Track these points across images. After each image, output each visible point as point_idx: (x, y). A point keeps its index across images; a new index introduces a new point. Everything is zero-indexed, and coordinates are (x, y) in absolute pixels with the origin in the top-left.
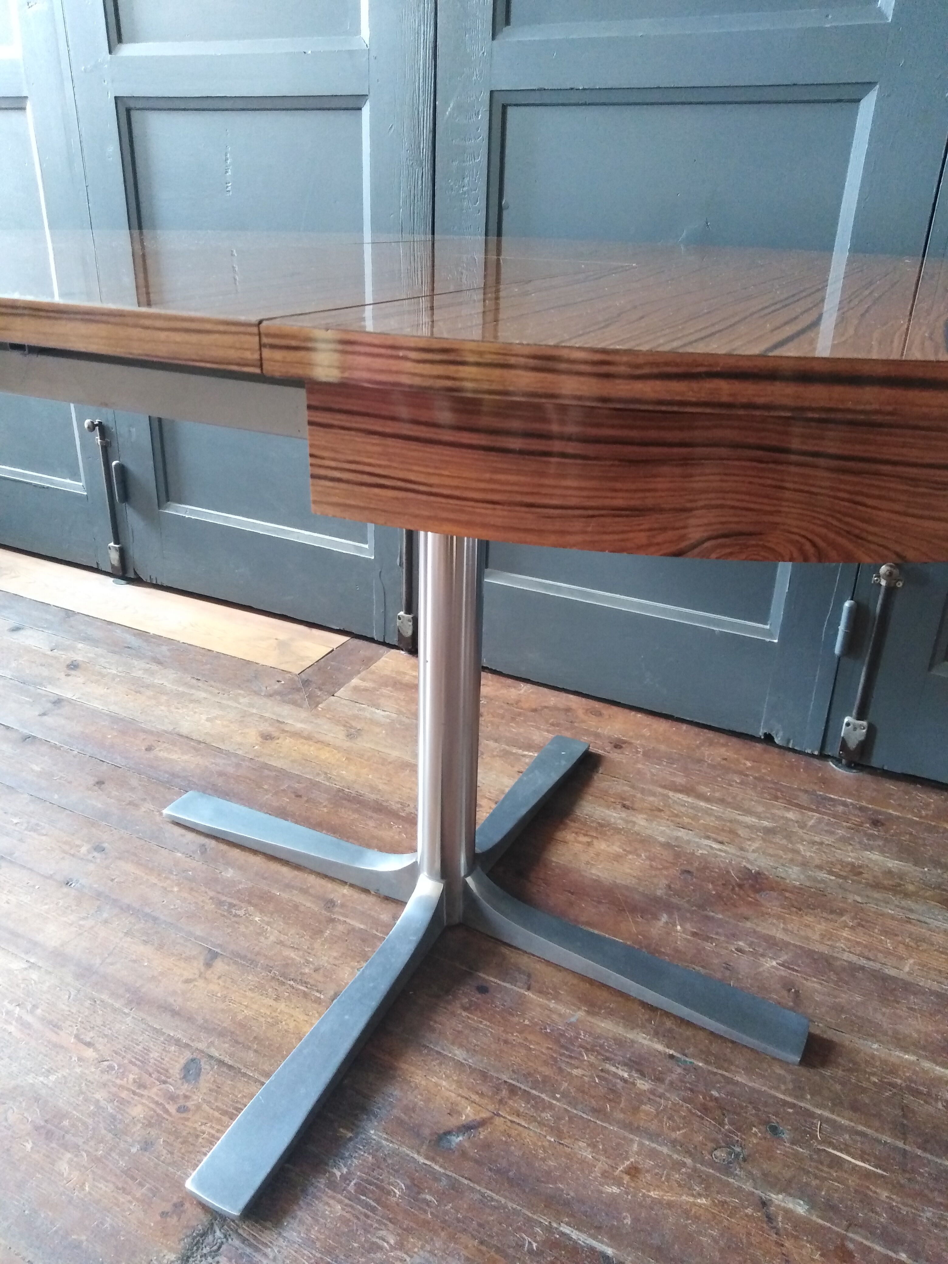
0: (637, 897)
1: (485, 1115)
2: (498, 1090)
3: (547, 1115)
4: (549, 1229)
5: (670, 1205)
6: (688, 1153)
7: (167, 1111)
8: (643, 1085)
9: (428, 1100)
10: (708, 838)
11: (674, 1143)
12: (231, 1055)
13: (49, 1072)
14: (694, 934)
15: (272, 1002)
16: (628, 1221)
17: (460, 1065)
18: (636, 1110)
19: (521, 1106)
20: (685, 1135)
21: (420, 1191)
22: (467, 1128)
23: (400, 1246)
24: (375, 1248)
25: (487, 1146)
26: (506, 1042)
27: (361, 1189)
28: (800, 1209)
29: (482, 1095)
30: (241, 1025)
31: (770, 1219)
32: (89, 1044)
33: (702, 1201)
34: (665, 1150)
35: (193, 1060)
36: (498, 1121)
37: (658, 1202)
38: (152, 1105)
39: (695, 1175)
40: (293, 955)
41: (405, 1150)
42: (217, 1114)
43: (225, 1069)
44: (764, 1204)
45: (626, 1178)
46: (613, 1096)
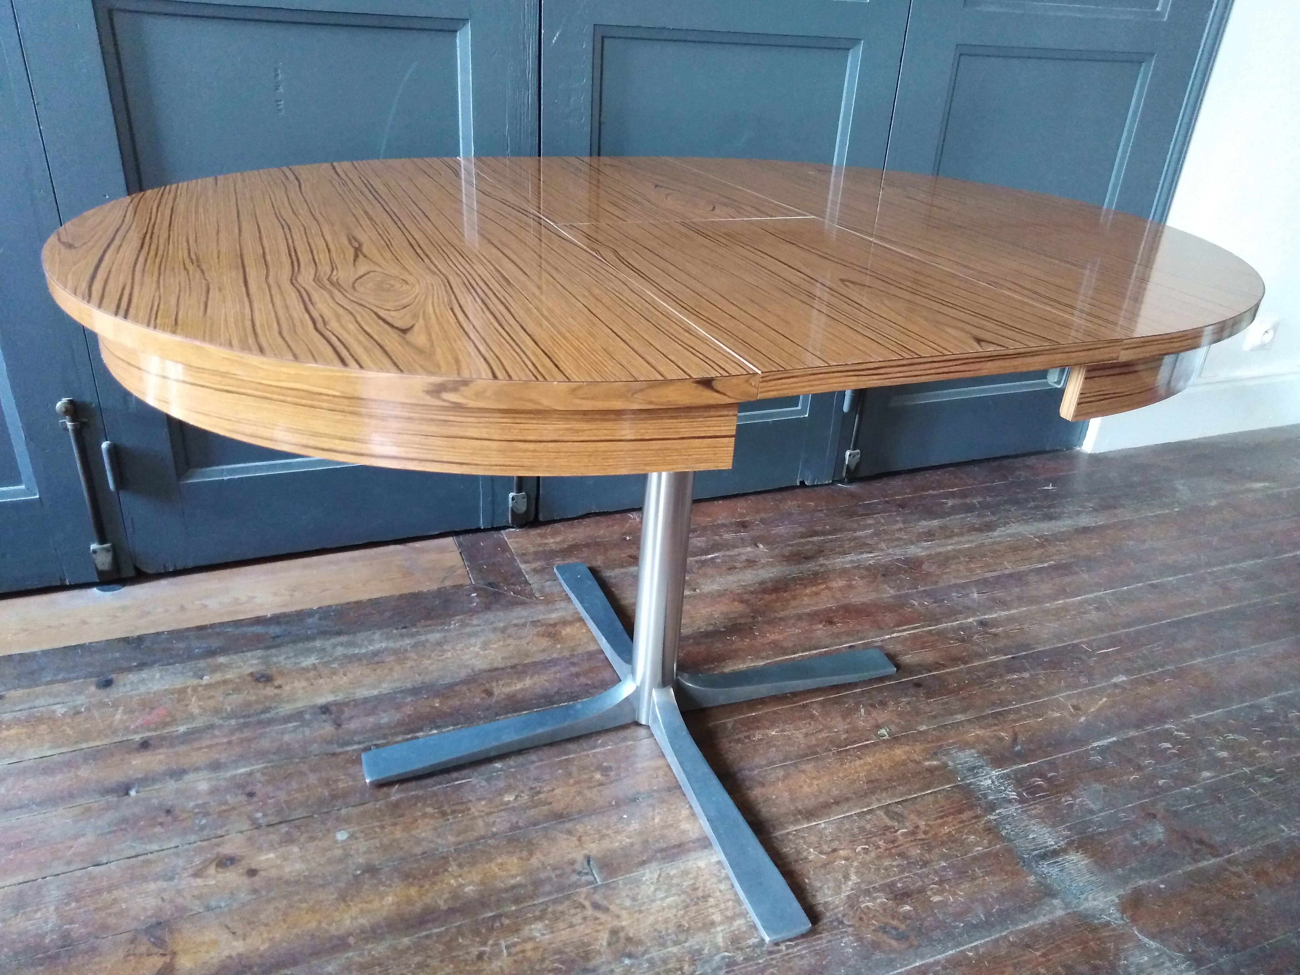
0: (891, 600)
1: (1011, 731)
2: (996, 718)
3: (1024, 713)
4: (1093, 749)
5: (1101, 708)
6: (1076, 687)
7: (923, 840)
8: (1026, 675)
9: (986, 743)
10: (862, 553)
11: (1068, 687)
12: (894, 796)
13: (846, 877)
14: (935, 602)
15: (862, 762)
16: (1103, 725)
17: (969, 721)
18: (1040, 687)
19: (1012, 716)
20: (1065, 682)
21: (1046, 776)
22: (1015, 740)
23: (1074, 798)
24: (1071, 806)
25: (1031, 741)
26: (963, 698)
27: (1033, 793)
28: (1122, 678)
29: (995, 725)
30: (870, 782)
31: (1125, 689)
32: (834, 850)
33: (1105, 699)
34: (1069, 693)
35: (885, 813)
36: (1017, 729)
37: (1097, 710)
38: (913, 843)
39: (1090, 693)
40: (824, 735)
41: (1015, 767)
42: (939, 821)
43: (904, 804)
44: (1116, 685)
45: (1080, 712)
46: (1026, 688)
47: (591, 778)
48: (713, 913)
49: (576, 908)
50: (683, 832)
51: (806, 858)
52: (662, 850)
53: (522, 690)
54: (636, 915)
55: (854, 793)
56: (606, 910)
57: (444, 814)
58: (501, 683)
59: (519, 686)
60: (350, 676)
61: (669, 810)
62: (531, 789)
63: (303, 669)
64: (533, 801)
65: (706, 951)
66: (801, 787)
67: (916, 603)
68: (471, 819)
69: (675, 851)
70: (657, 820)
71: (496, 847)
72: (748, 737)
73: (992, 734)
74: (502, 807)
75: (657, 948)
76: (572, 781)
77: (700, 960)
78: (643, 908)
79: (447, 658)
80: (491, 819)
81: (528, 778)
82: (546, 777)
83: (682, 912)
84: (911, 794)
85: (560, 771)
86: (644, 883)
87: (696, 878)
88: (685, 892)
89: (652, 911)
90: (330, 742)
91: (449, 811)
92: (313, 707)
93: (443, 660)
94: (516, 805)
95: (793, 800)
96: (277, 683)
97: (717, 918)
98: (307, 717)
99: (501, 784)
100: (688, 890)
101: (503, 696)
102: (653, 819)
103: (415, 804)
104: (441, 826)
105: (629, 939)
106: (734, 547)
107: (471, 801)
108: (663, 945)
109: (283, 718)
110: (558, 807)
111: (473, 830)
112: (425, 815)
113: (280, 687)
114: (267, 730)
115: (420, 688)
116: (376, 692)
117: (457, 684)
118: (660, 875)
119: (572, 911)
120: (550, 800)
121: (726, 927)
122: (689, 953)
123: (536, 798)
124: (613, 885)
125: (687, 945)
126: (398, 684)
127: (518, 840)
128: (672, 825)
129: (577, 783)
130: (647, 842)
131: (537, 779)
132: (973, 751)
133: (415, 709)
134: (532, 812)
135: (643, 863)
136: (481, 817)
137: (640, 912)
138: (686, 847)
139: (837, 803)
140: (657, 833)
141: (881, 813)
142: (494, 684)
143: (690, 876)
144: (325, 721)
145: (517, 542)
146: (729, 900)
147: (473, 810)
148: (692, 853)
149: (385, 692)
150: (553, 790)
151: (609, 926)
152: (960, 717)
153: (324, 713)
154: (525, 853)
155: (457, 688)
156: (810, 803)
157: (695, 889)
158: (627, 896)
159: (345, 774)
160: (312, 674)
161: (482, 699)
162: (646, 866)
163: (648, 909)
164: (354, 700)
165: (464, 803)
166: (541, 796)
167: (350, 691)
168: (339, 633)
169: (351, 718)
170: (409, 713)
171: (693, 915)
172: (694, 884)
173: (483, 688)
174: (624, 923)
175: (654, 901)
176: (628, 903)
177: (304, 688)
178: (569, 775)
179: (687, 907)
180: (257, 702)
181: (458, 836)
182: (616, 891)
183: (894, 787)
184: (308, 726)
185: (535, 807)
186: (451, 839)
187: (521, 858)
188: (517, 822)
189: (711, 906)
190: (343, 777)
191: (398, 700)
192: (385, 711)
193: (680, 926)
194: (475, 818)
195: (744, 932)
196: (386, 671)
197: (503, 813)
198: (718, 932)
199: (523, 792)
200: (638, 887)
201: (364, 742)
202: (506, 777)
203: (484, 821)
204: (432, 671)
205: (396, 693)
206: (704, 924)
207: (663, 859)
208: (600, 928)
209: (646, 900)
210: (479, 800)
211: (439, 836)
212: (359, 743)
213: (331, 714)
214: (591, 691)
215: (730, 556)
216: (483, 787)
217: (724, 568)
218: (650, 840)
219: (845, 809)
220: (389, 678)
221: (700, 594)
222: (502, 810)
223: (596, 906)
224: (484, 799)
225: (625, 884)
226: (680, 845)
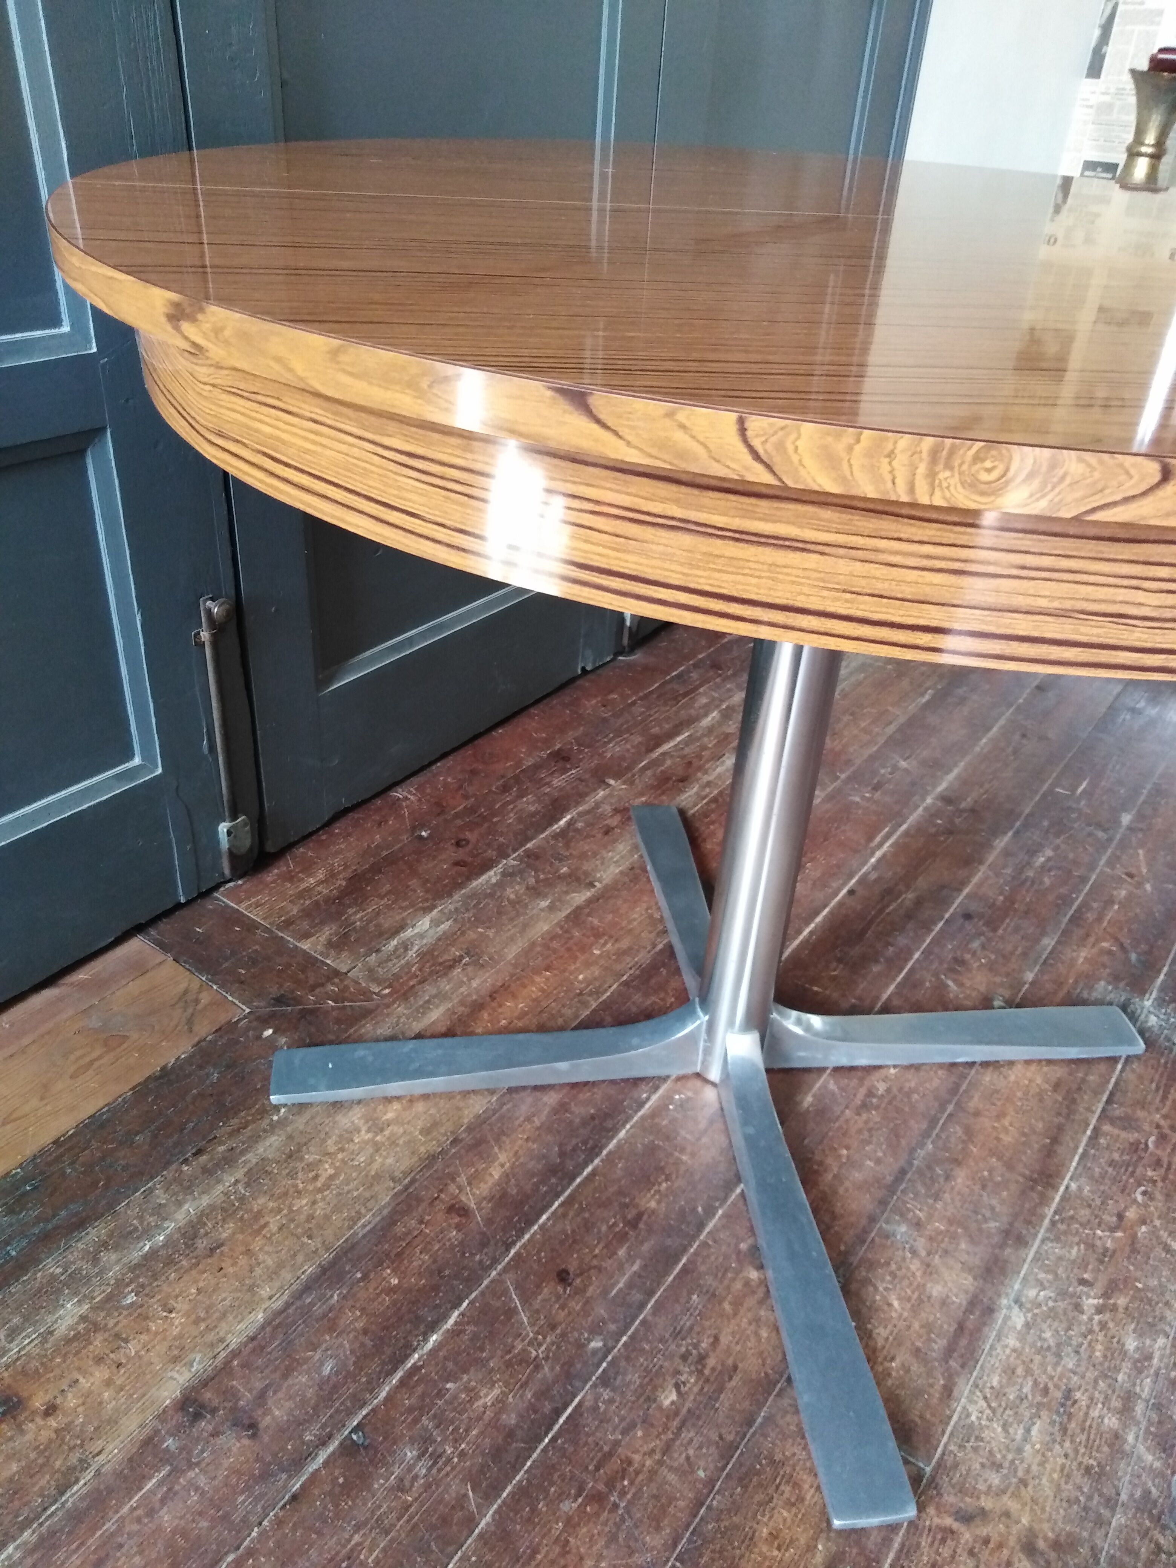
1: (1107, 936)
2: (1078, 926)
3: (1095, 905)
5: (1149, 865)
6: (1104, 848)
9: (1103, 965)
11: (1098, 852)
17: (1060, 943)
18: (1075, 862)
19: (1090, 916)
22: (1122, 947)
25: (1136, 940)
26: (1026, 913)
29: (1087, 935)
36: (1110, 931)
47: (747, 1283)
48: (1101, 1417)
49: (943, 1541)
50: (944, 1302)
51: (1106, 1250)
52: (949, 1351)
53: (506, 1176)
54: (1027, 1493)
55: (1059, 1114)
56: (983, 1513)
57: (598, 1498)
58: (462, 1179)
59: (496, 1173)
60: (182, 1305)
61: (894, 1275)
62: (684, 1357)
63: (68, 1341)
64: (707, 1380)
65: (1153, 1490)
66: (998, 1139)
67: (857, 799)
68: (650, 1480)
69: (963, 1342)
70: (896, 1304)
71: (735, 1508)
72: (870, 1094)
73: (1095, 950)
74: (676, 1423)
75: (1100, 1533)
76: (727, 1306)
77: (1162, 1512)
78: (1020, 1474)
79: (331, 1177)
80: (678, 1458)
81: (662, 1340)
82: (686, 1321)
83: (1067, 1444)
84: (1108, 1082)
85: (695, 1297)
86: (981, 1428)
87: (1028, 1372)
88: (1039, 1405)
89: (1035, 1468)
90: (265, 1476)
91: (601, 1487)
92: (162, 1417)
93: (327, 1186)
94: (689, 1404)
95: (1010, 1166)
96: (38, 1403)
97: (1111, 1422)
98: (170, 1443)
99: (634, 1378)
100: (1039, 1399)
101: (487, 1206)
102: (890, 1305)
103: (534, 1510)
104: (618, 1526)
105: (1056, 1545)
106: (581, 796)
107: (616, 1444)
108: (1101, 1522)
109: (119, 1475)
110: (751, 1365)
111: (671, 1499)
112: (571, 1524)
113: (51, 1410)
114: (109, 1526)
115: (333, 1263)
116: (260, 1316)
117: (391, 1221)
118: (985, 1398)
119: (946, 1552)
120: (730, 1362)
121: (1134, 1429)
122: (1138, 1509)
123: (707, 1372)
124: (949, 1460)
125: (1124, 1497)
126: (287, 1275)
127: (752, 1472)
128: (920, 1301)
129: (737, 1304)
130: (918, 1350)
131: (677, 1334)
132: (1102, 983)
133: (363, 1310)
134: (725, 1401)
135: (948, 1391)
136: (660, 1463)
137: (1024, 1483)
138: (969, 1325)
139: (1055, 1140)
140: (916, 1325)
141: (1107, 1128)
142: (453, 1188)
143: (1020, 1371)
144: (215, 1434)
145: (258, 905)
146: (1096, 1381)
147: (637, 1458)
148: (986, 1329)
149: (278, 1304)
150: (716, 1339)
151: (1012, 1541)
152: (1049, 942)
153: (197, 1416)
154: (786, 1489)
155: (400, 1229)
156: (1030, 1157)
157: (1046, 1391)
158: (983, 1465)
159: (357, 1528)
160: (98, 1342)
161: (459, 1227)
162: (956, 1393)
163: (1028, 1471)
164: (235, 1354)
165: (610, 1454)
166: (711, 1362)
167: (211, 1337)
168: (80, 1224)
169: (261, 1397)
170: (359, 1325)
171: (1084, 1437)
172: (1036, 1383)
173: (440, 1206)
174: (1025, 1521)
175: (1020, 1450)
176: (995, 1479)
177: (109, 1383)
178: (713, 1297)
179: (1064, 1430)
180: (30, 1471)
181: (658, 1529)
182: (963, 1469)
183: (1083, 1080)
184: (191, 1466)
185: (720, 1390)
186: (654, 1540)
187: (789, 1504)
188: (721, 1437)
189: (1088, 1407)
190: (357, 1538)
191: (318, 1309)
192: (314, 1347)
193: (1088, 1470)
194: (653, 1473)
195: (1160, 1422)
196: (243, 1261)
197: (686, 1435)
198: (1134, 1447)
199: (678, 1372)
200: (979, 1439)
201: (330, 1436)
202: (628, 1359)
203: (671, 1468)
204: (327, 1218)
205: (299, 1295)
206: (1111, 1446)
207: (963, 1366)
208: (1006, 1552)
209: (1010, 1457)
210: (627, 1431)
211: (631, 1553)
212: (323, 1442)
213: (214, 1411)
214: (609, 1124)
215: (588, 812)
216: (611, 1401)
217: (599, 836)
218: (919, 1344)
219: (1071, 1145)
220: (258, 1271)
221: (606, 888)
222: (680, 1429)
223: (966, 1518)
224: (632, 1426)
225: (961, 1447)
226: (961, 1328)
